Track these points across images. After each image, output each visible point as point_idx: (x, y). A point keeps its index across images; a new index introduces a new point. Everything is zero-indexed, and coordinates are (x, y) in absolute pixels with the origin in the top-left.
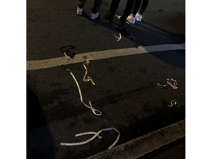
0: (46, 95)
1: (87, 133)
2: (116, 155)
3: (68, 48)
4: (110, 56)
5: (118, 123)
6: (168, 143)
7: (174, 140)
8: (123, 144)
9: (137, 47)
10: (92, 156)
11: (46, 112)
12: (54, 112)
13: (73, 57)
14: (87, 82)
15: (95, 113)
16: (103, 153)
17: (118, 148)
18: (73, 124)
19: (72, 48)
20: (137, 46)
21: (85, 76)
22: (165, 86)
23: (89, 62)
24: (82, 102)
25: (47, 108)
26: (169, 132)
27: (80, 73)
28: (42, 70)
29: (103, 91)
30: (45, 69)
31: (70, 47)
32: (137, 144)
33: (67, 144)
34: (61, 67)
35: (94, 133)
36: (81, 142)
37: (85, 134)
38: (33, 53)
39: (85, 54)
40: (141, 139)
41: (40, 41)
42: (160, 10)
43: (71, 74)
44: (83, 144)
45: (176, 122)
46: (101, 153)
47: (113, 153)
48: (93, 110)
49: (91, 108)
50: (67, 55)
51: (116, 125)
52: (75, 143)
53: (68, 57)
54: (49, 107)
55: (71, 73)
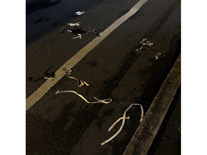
0: (58, 118)
1: (116, 122)
4: (84, 55)
5: (131, 98)
6: (179, 85)
8: (149, 110)
10: (133, 136)
11: (70, 131)
13: (54, 75)
17: (147, 115)
21: (78, 83)
23: (71, 71)
26: (173, 78)
28: (37, 103)
30: (40, 100)
32: (158, 102)
33: (107, 141)
34: (52, 89)
35: (121, 118)
37: (114, 124)
39: (62, 67)
40: (158, 97)
44: (119, 132)
45: (172, 67)
46: (139, 128)
50: (49, 77)
53: (51, 79)
54: (68, 126)
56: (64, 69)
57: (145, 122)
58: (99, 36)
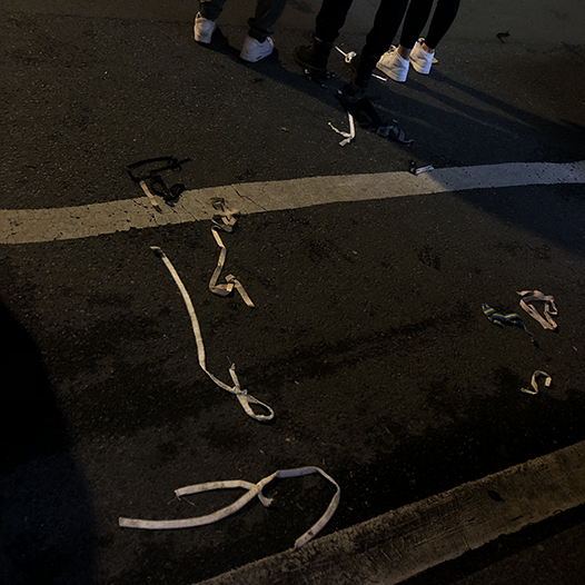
0: (70, 338)
1: (219, 484)
2: (325, 568)
3: (158, 165)
4: (313, 200)
5: (333, 449)
6: (518, 529)
7: (541, 518)
8: (350, 530)
9: (411, 168)
10: (233, 571)
11: (69, 403)
12: (96, 404)
13: (176, 198)
14: (222, 294)
15: (249, 411)
16: (277, 558)
17: (332, 541)
18: (168, 451)
19: (172, 168)
20: (413, 166)
21: (217, 273)
22: (513, 319)
23: (233, 221)
24: (204, 368)
25: (71, 389)
26: (521, 489)
27: (197, 260)
28: (56, 246)
29: (283, 331)
30: (70, 242)
31: (165, 164)
32: (402, 529)
33: (144, 524)
34: (130, 237)
35: (246, 485)
36: (196, 516)
37: (210, 486)
38: (24, 182)
39: (219, 191)
40: (417, 511)
41: (53, 137)
42: (499, 35)
43: (164, 264)
44: (203, 523)
45: (548, 453)
46: (269, 561)
47: (312, 559)
48: (244, 401)
49: (235, 390)
50: (154, 192)
51: (328, 456)
52: (175, 519)
53: (155, 201)
54: (80, 384)
55: (166, 260)
56: (218, 200)
57: (305, 556)
58: (414, 173)
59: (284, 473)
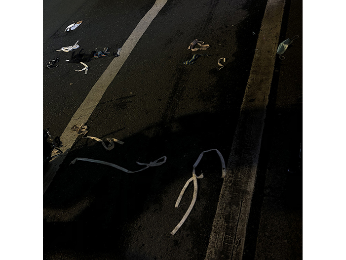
1: (184, 190)
2: (239, 170)
6: (268, 100)
8: (231, 154)
9: (115, 55)
10: (219, 203)
13: (60, 143)
16: (224, 185)
17: (231, 163)
22: (195, 57)
23: (86, 127)
26: (255, 91)
33: (179, 226)
35: (190, 180)
36: (190, 204)
37: (182, 193)
39: (70, 125)
40: (240, 128)
44: (194, 203)
45: (249, 75)
46: (223, 188)
47: (233, 173)
52: (185, 213)
56: (73, 127)
57: (230, 174)
58: (118, 56)
59: (196, 164)
